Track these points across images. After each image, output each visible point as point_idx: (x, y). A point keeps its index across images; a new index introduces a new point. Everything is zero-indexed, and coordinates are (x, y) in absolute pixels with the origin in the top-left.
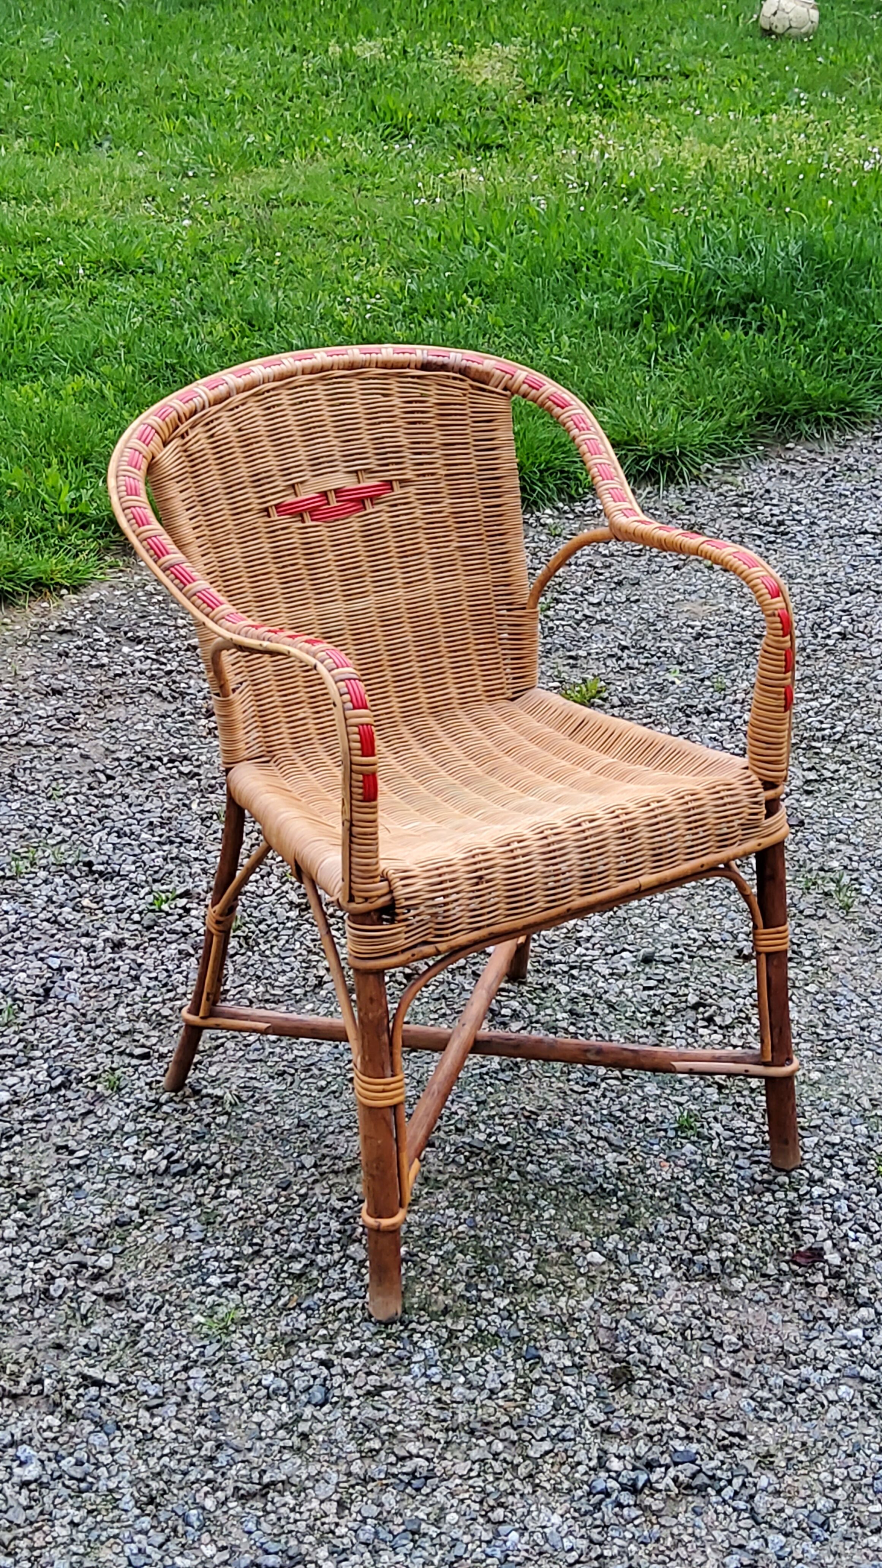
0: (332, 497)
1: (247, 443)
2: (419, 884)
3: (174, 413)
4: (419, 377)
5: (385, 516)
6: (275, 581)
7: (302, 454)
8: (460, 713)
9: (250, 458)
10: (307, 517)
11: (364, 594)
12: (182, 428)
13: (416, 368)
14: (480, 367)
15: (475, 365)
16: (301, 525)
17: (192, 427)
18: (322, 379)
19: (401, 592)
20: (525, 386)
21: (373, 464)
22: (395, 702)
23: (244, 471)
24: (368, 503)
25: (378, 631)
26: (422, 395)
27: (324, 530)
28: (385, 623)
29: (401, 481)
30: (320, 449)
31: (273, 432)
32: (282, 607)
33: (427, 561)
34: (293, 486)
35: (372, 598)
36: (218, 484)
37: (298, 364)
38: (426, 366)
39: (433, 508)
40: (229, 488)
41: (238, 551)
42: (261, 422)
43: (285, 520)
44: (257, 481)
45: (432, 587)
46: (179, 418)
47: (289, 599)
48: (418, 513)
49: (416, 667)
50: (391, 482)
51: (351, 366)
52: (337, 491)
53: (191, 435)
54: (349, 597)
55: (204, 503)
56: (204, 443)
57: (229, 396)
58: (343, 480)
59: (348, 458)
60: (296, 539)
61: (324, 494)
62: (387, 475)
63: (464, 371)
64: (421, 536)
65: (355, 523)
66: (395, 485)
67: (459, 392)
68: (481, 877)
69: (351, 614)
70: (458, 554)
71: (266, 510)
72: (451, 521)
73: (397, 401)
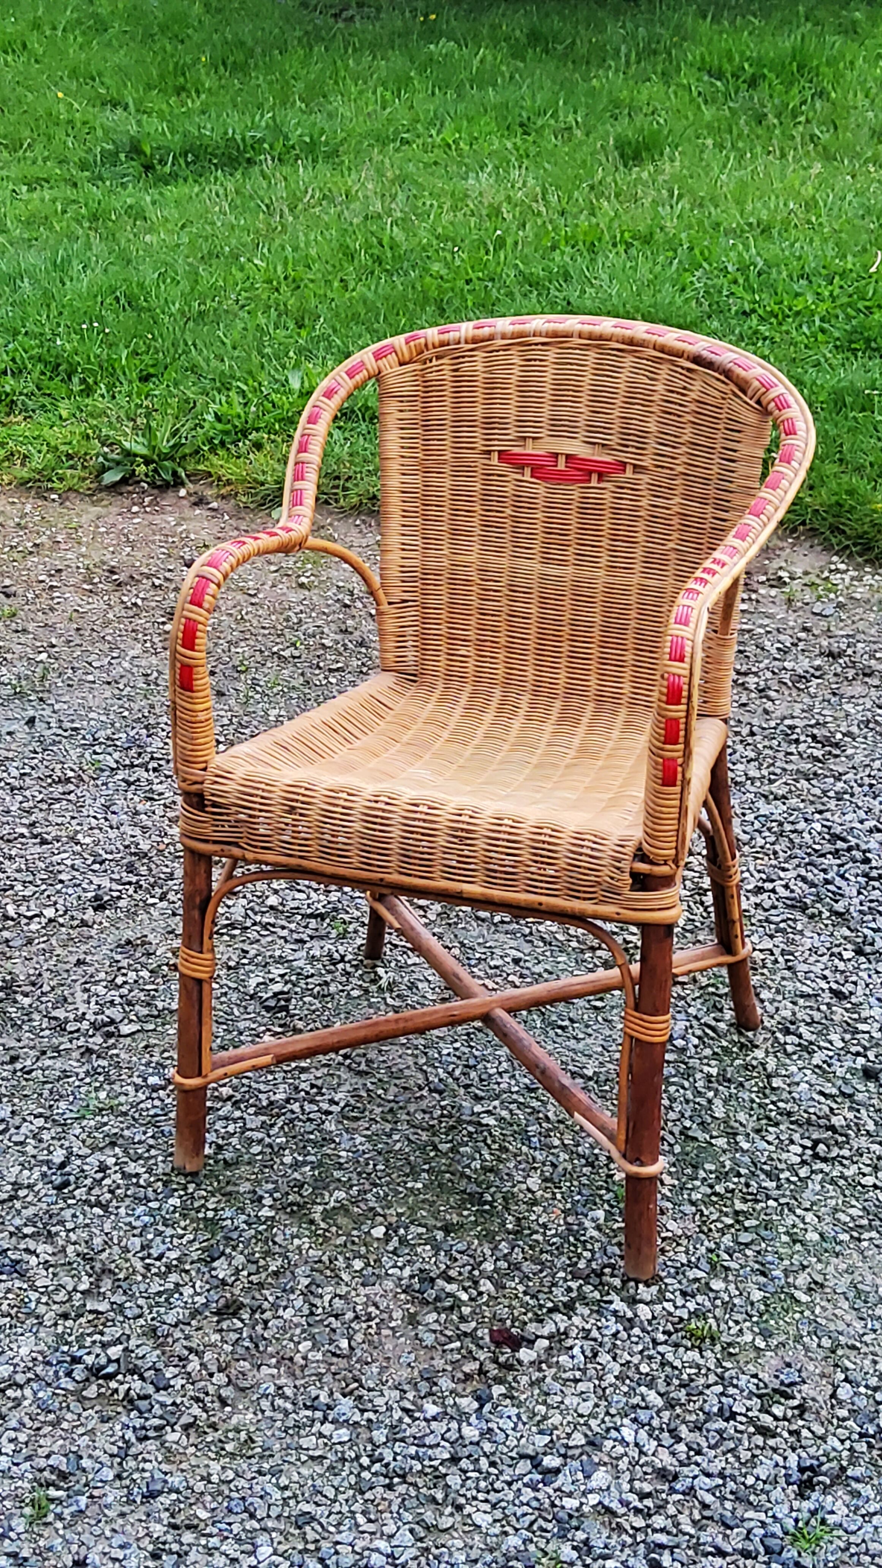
0: (562, 461)
1: (491, 385)
2: (231, 786)
3: (422, 341)
4: (689, 370)
5: (607, 495)
6: (476, 521)
7: (546, 411)
8: (623, 711)
9: (489, 400)
10: (528, 471)
11: (563, 563)
12: (426, 354)
13: (688, 359)
14: (743, 373)
15: (739, 371)
16: (519, 477)
17: (438, 358)
18: (598, 346)
19: (602, 572)
20: (773, 404)
21: (614, 440)
22: (563, 674)
23: (479, 411)
24: (595, 477)
25: (567, 602)
26: (685, 388)
27: (541, 489)
28: (577, 596)
29: (635, 466)
30: (564, 412)
31: (523, 383)
32: (476, 547)
33: (639, 552)
34: (525, 438)
35: (570, 569)
36: (448, 415)
37: (579, 327)
38: (697, 359)
39: (660, 502)
40: (458, 422)
41: (448, 483)
42: (516, 370)
43: (504, 468)
44: (489, 424)
45: (636, 579)
46: (426, 345)
47: (484, 542)
48: (644, 502)
49: (595, 651)
50: (624, 464)
51: (631, 342)
52: (569, 457)
53: (434, 362)
54: (546, 560)
55: (426, 428)
56: (447, 374)
57: (491, 338)
58: (577, 448)
59: (591, 428)
60: (510, 488)
61: (556, 455)
62: (622, 457)
63: (727, 374)
64: (641, 526)
65: (576, 492)
66: (629, 469)
67: (716, 394)
68: (293, 808)
69: (543, 576)
70: (673, 555)
71: (489, 452)
72: (676, 520)
73: (660, 387)
